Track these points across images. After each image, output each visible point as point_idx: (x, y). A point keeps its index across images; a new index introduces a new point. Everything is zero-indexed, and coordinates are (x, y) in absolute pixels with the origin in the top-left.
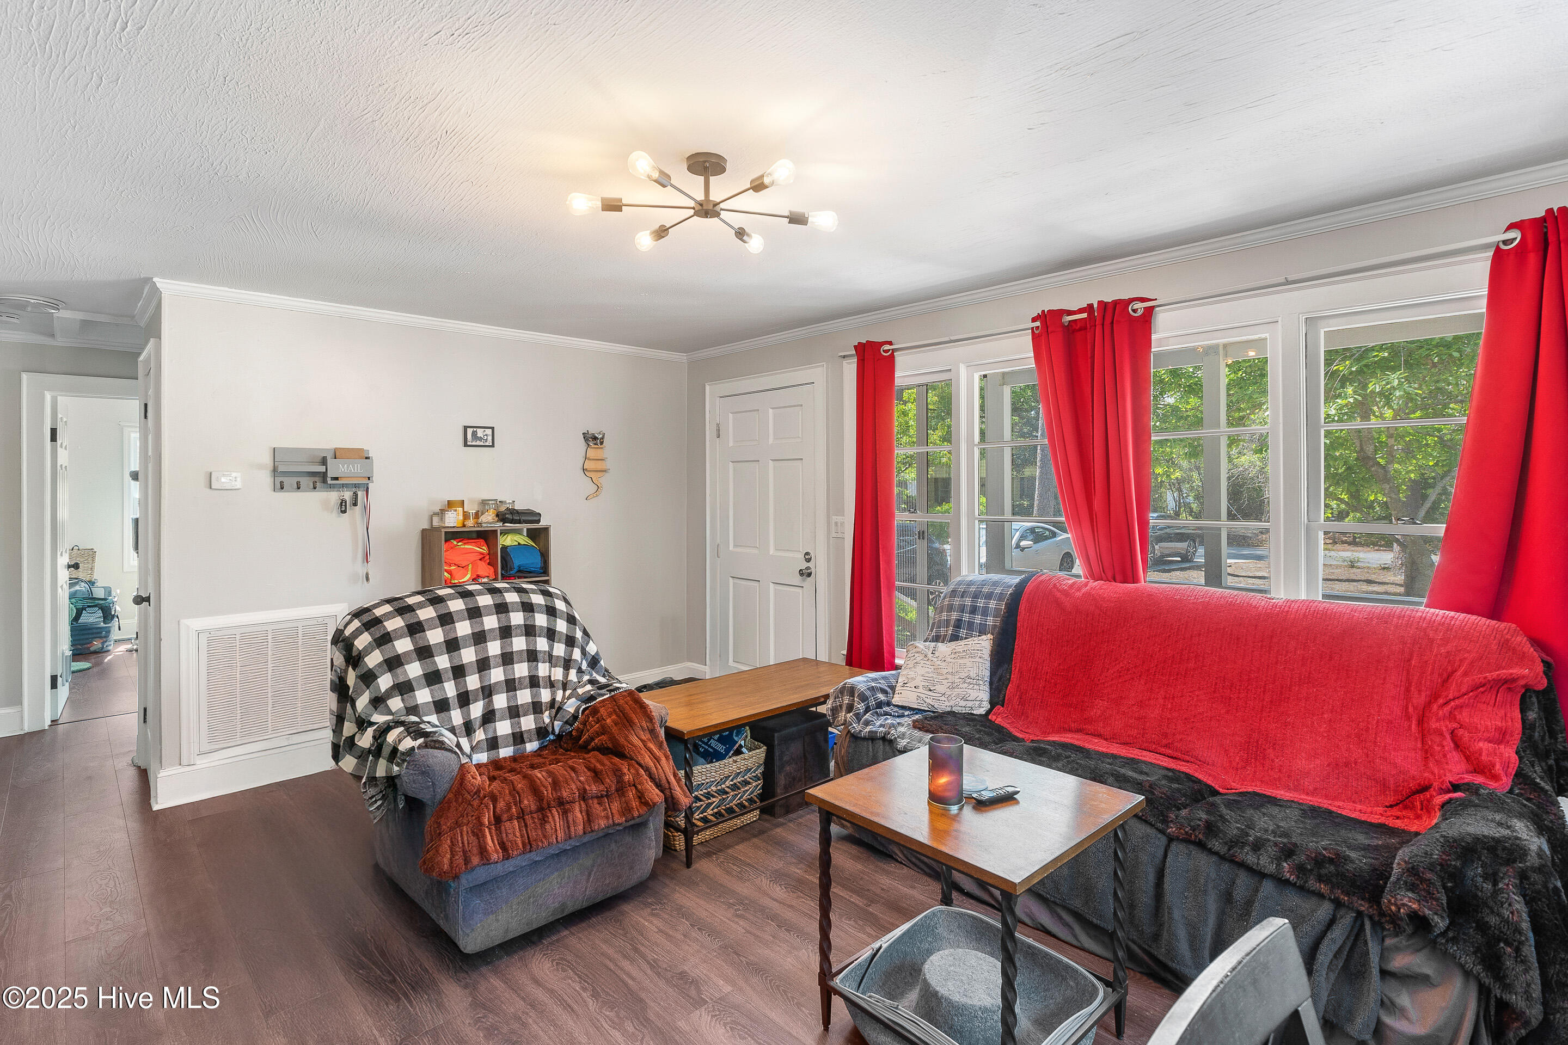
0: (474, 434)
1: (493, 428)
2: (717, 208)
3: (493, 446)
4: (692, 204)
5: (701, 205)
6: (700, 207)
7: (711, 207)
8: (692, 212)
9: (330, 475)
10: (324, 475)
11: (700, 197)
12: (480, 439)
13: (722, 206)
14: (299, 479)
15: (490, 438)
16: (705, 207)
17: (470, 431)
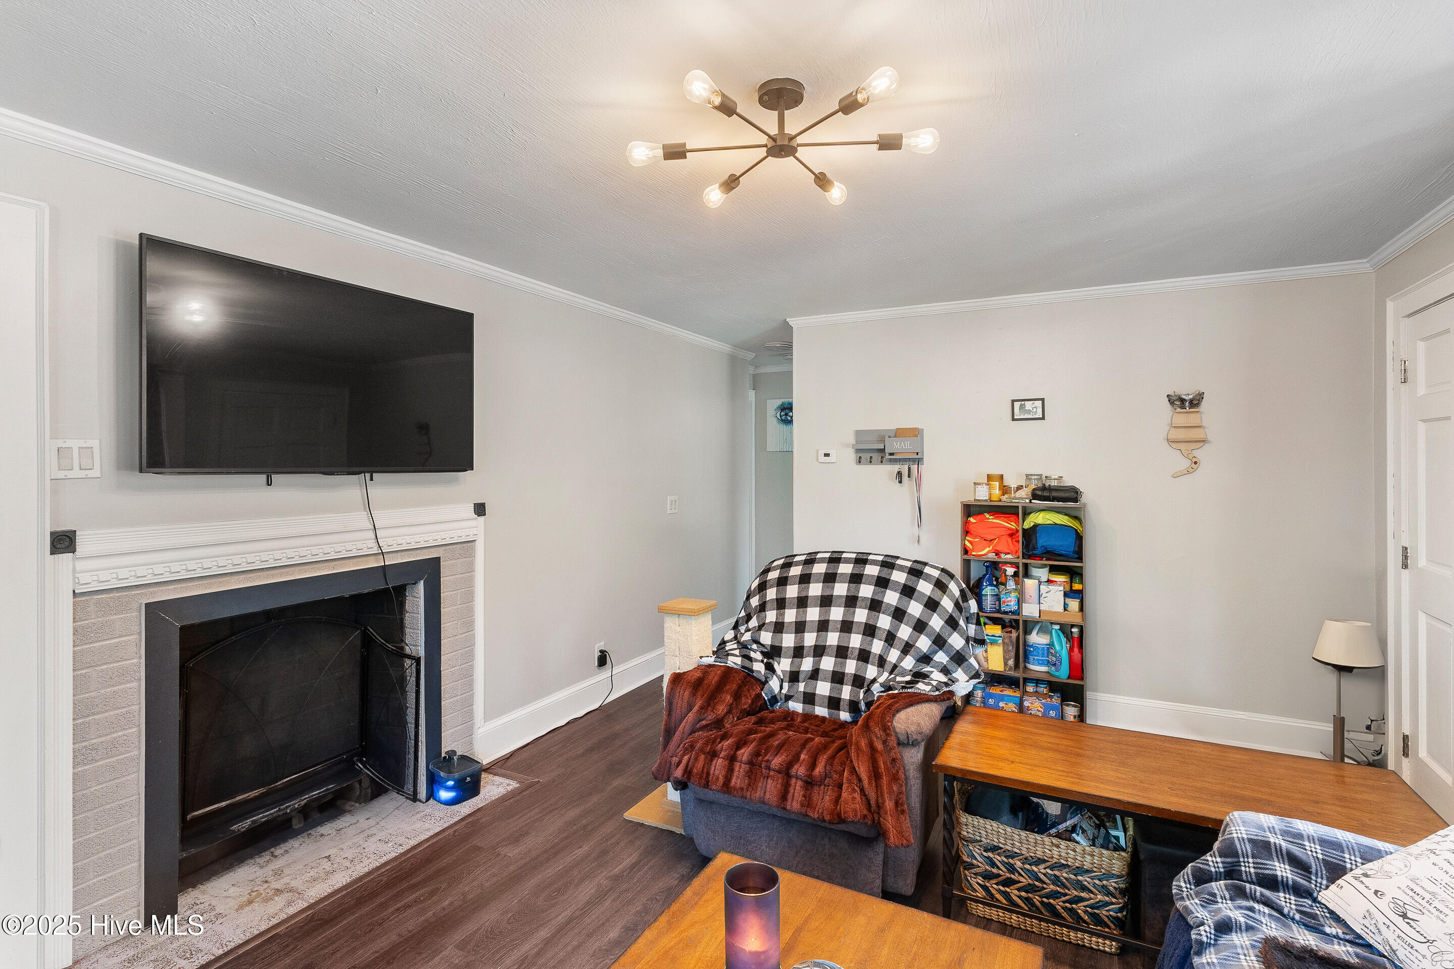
0: (1022, 407)
1: (1043, 400)
2: (794, 143)
3: (1043, 418)
4: (764, 139)
5: (774, 140)
6: (774, 144)
7: (786, 143)
8: (763, 152)
9: (887, 451)
10: (882, 451)
11: (774, 130)
12: (1029, 412)
13: (800, 140)
14: (872, 455)
15: (1040, 410)
16: (779, 143)
17: (1017, 405)
